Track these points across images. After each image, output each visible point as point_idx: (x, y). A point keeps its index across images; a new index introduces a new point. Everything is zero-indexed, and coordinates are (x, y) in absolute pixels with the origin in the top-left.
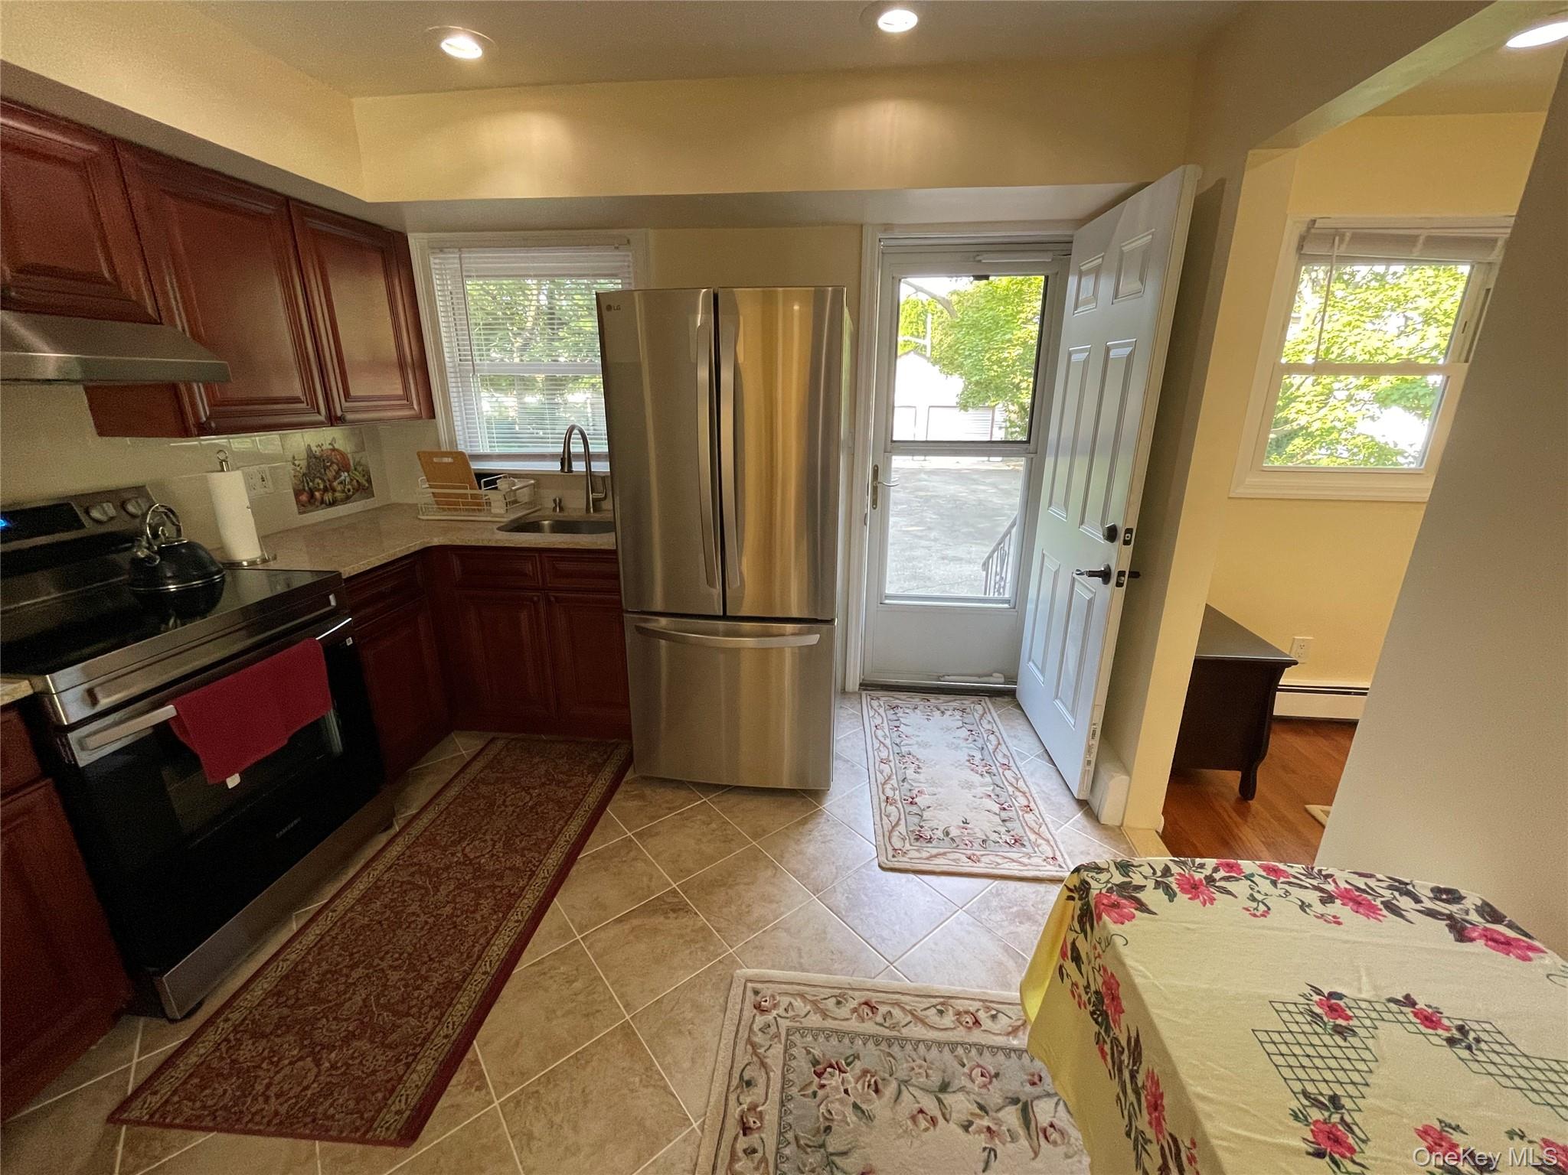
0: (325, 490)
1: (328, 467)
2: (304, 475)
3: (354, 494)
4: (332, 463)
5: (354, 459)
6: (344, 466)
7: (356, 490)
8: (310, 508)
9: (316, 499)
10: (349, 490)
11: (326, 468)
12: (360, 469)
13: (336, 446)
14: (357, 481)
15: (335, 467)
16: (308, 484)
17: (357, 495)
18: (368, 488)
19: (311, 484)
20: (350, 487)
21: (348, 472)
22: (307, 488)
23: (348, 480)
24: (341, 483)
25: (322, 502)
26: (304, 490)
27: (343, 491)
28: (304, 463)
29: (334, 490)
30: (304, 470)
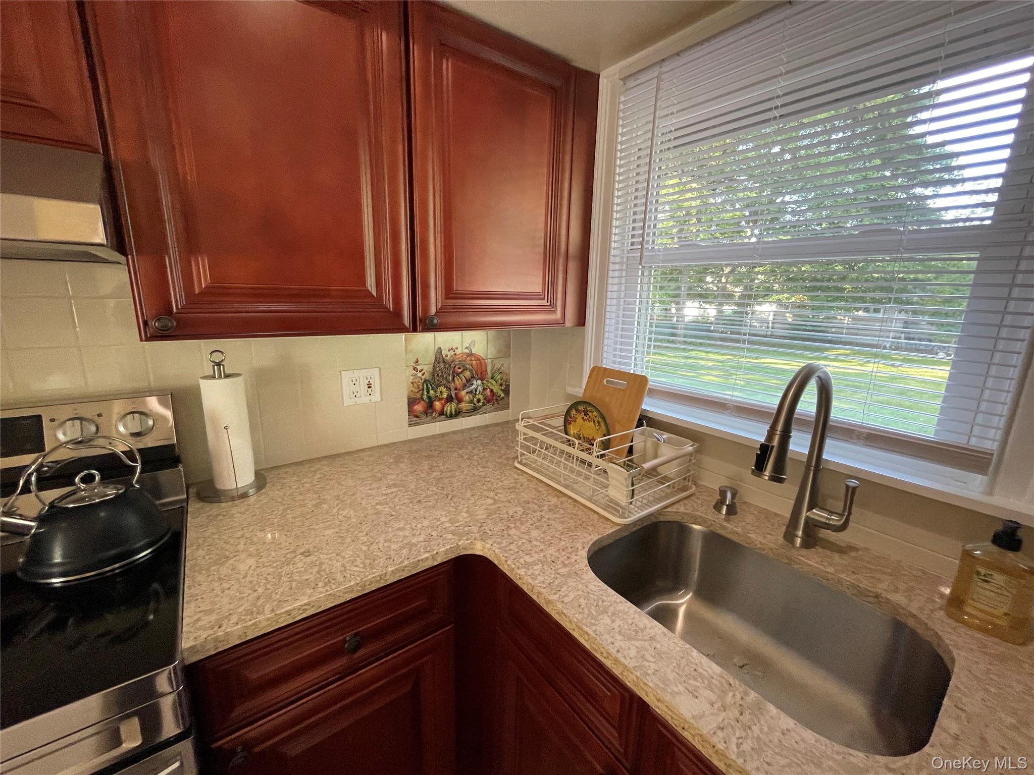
0: (450, 399)
1: (458, 374)
2: (425, 381)
3: (484, 404)
4: (465, 369)
5: (493, 367)
6: (481, 375)
7: (488, 400)
8: (424, 418)
9: (435, 410)
10: (479, 401)
11: (456, 374)
12: (498, 377)
13: (475, 350)
14: (492, 391)
15: (467, 374)
16: (428, 392)
17: (489, 406)
18: (503, 398)
19: (432, 392)
20: (481, 397)
21: (482, 380)
22: (425, 397)
23: (480, 388)
24: (471, 392)
25: (442, 413)
26: (422, 398)
27: (471, 402)
28: (427, 368)
29: (460, 401)
30: (427, 376)
